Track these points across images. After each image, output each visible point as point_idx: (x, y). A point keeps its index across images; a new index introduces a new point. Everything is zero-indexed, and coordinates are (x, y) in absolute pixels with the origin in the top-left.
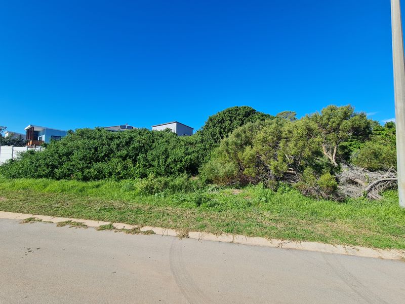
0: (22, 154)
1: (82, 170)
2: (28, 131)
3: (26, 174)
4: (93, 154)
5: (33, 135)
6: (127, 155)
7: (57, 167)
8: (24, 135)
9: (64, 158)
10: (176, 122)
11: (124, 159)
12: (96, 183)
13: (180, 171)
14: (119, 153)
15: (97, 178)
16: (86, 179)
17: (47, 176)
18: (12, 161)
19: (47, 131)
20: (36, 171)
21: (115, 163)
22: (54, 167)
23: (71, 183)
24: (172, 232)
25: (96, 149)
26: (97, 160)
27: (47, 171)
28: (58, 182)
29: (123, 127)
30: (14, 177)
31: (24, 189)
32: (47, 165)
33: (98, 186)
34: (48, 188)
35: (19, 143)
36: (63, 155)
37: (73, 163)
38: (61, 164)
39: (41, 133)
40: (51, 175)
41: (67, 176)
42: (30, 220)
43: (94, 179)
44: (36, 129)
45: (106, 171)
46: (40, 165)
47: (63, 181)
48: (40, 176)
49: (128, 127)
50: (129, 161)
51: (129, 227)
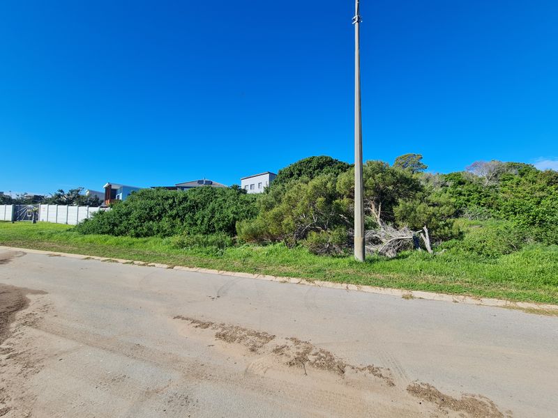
0: (94, 214)
1: (135, 228)
2: (106, 188)
3: (93, 231)
4: (148, 214)
5: (111, 193)
6: (176, 215)
7: (117, 226)
8: (102, 193)
9: (124, 218)
10: (269, 173)
11: (174, 218)
12: (145, 239)
14: (170, 212)
16: (138, 236)
17: (108, 233)
18: (86, 220)
20: (101, 228)
21: (165, 223)
22: (115, 225)
23: (125, 239)
25: (151, 209)
26: (151, 219)
27: (109, 229)
28: (115, 238)
29: (201, 182)
30: (85, 234)
31: (90, 242)
33: (145, 242)
34: (108, 242)
35: (95, 202)
36: (124, 214)
37: (130, 222)
38: (121, 222)
39: (119, 191)
40: (111, 232)
41: (122, 233)
42: (87, 258)
43: (145, 236)
44: (113, 187)
45: (155, 228)
46: (104, 224)
47: (120, 237)
48: (103, 233)
49: (206, 181)
50: (178, 220)
51: (142, 263)
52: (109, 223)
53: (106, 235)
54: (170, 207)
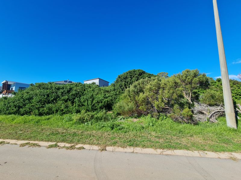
1: (38, 109)
2: (4, 84)
4: (46, 98)
5: (7, 87)
6: (68, 99)
7: (22, 107)
9: (27, 101)
10: (99, 78)
11: (66, 101)
12: (48, 117)
13: (101, 108)
14: (63, 98)
15: (48, 114)
16: (41, 114)
17: (14, 113)
19: (16, 84)
20: (7, 110)
21: (60, 104)
22: (20, 107)
23: (31, 117)
24: (96, 148)
25: (48, 95)
26: (49, 102)
27: (15, 110)
28: (22, 117)
29: (66, 81)
32: (15, 106)
33: (48, 119)
34: (15, 121)
36: (26, 99)
37: (33, 104)
38: (25, 105)
39: (13, 85)
40: (17, 112)
41: (28, 113)
42: (1, 143)
43: (46, 115)
44: (9, 83)
45: (54, 109)
46: (10, 106)
47: (25, 116)
48: (10, 114)
49: (69, 81)
50: (69, 103)
51: (68, 145)
52: (15, 105)
53: (13, 115)
54: (62, 94)
